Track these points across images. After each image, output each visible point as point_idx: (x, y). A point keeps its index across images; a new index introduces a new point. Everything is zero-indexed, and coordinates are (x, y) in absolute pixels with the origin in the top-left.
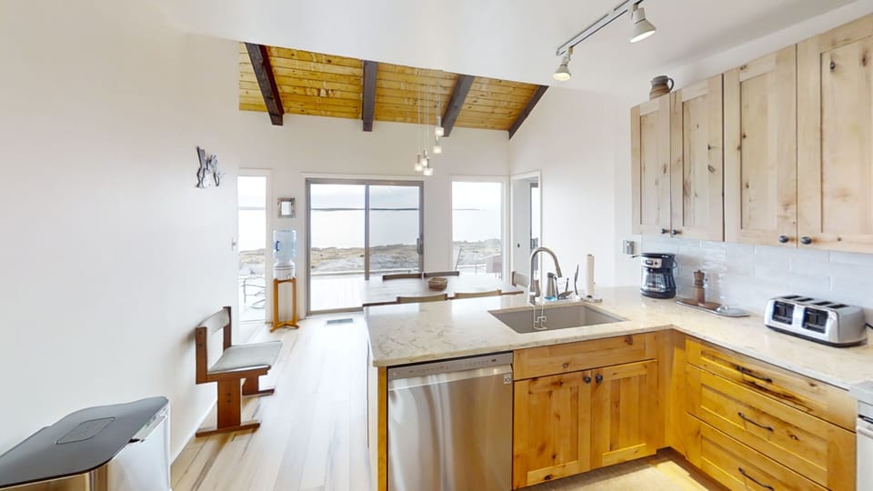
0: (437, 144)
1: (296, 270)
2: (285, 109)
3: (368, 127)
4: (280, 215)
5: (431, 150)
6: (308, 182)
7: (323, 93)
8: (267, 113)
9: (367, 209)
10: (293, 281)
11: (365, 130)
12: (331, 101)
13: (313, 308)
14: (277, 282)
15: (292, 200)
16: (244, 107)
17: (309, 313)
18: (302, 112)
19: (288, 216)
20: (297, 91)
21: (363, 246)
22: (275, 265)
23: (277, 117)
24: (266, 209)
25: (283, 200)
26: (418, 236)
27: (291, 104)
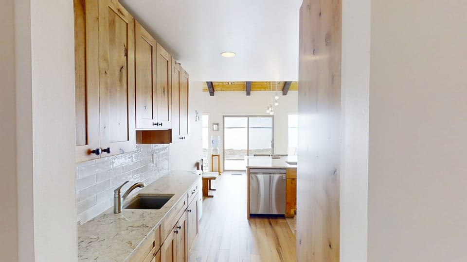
0: (276, 102)
1: (220, 152)
2: (215, 90)
3: (248, 94)
4: (213, 130)
5: (274, 104)
6: (224, 117)
7: (230, 84)
8: (209, 92)
9: (248, 128)
10: (219, 156)
11: (247, 95)
12: (233, 86)
13: (226, 169)
14: (213, 156)
15: (218, 124)
16: (204, 90)
17: (224, 171)
18: (222, 90)
19: (216, 130)
20: (220, 84)
21: (247, 149)
22: (212, 149)
23: (212, 94)
24: (208, 127)
25: (214, 124)
26: (271, 140)
27: (218, 88)
